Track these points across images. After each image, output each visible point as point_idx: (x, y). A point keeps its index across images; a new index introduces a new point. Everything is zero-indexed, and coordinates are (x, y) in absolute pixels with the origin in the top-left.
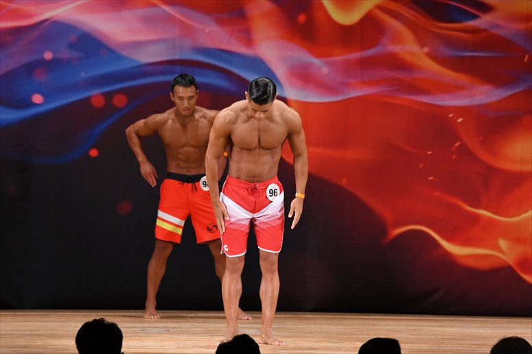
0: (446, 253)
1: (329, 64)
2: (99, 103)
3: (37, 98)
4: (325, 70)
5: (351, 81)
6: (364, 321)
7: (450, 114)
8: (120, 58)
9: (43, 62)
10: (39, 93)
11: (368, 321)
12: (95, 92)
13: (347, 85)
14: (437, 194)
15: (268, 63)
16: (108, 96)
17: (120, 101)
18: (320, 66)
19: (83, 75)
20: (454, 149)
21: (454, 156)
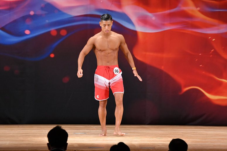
0: (208, 99)
1: (155, 16)
2: (54, 34)
3: (27, 32)
4: (154, 18)
5: (165, 23)
6: (172, 129)
7: (209, 37)
8: (64, 14)
9: (30, 16)
10: (28, 30)
11: (173, 129)
12: (52, 29)
13: (163, 25)
14: (204, 72)
15: (128, 16)
16: (58, 31)
17: (63, 33)
18: (152, 16)
19: (47, 21)
20: (211, 53)
21: (211, 56)
